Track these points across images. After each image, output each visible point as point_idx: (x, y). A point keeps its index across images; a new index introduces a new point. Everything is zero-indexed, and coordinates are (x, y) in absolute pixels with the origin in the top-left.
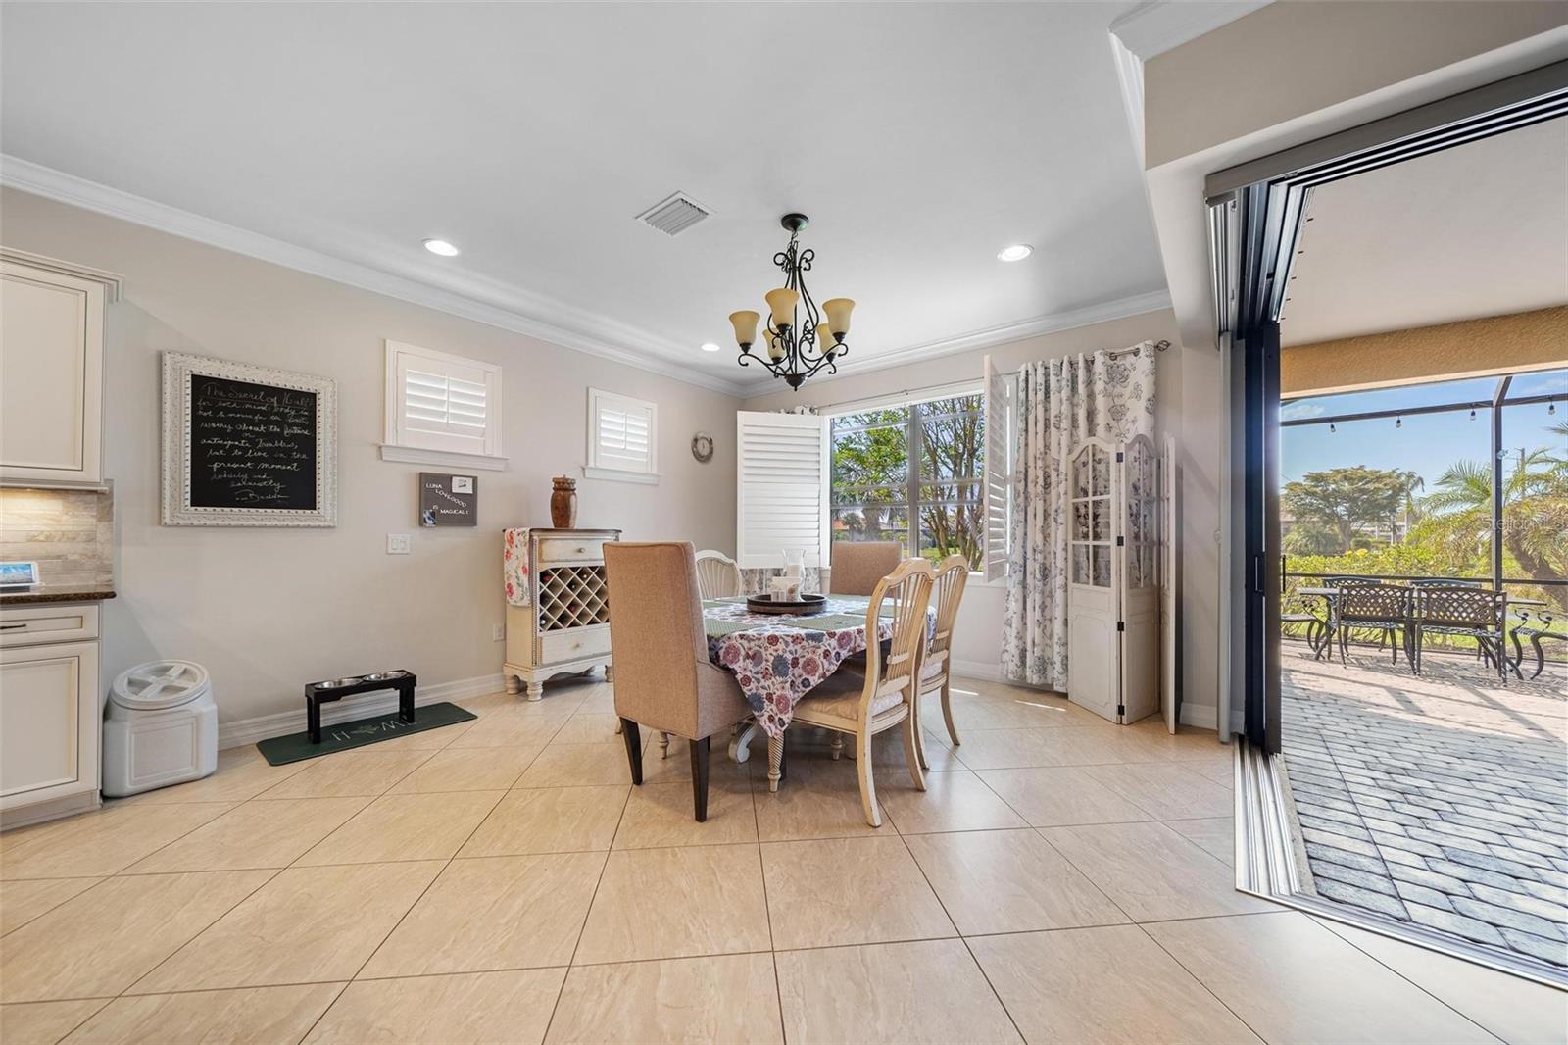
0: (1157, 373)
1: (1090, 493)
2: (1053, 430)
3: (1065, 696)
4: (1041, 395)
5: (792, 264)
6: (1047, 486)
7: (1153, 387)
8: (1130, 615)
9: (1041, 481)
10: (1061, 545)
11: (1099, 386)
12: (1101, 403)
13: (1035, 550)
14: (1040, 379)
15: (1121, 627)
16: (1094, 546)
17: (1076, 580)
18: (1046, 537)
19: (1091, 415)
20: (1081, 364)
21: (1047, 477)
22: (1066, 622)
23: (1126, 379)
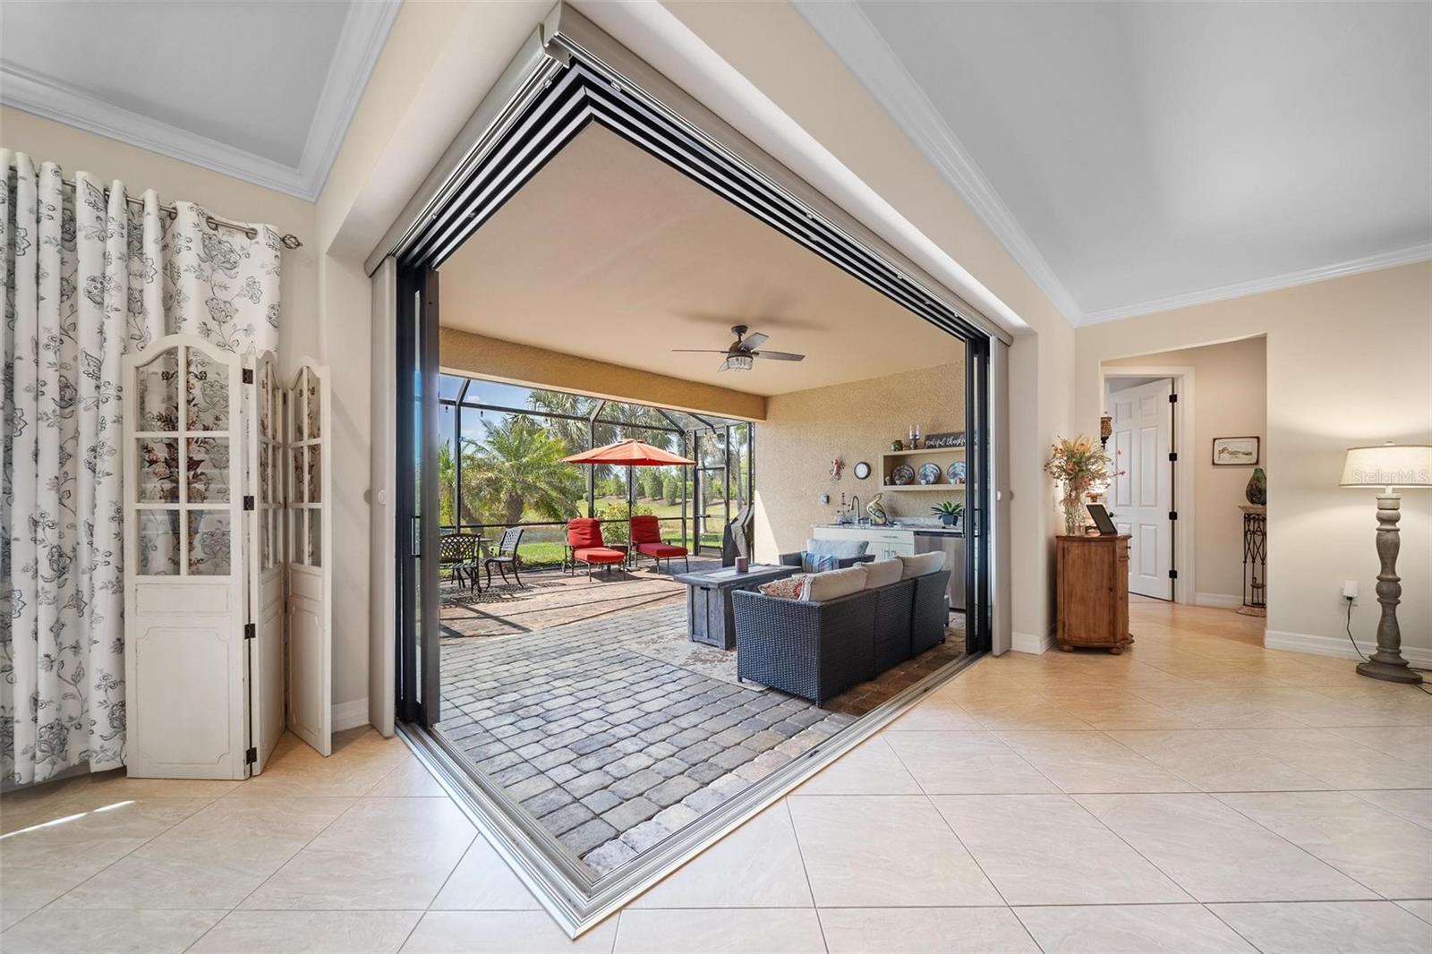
0: (284, 274)
1: (182, 424)
2: (84, 303)
3: (121, 772)
4: (51, 229)
6: (68, 400)
7: (278, 292)
9: (52, 390)
11: (187, 259)
12: (189, 284)
13: (35, 523)
14: (49, 197)
15: (249, 631)
16: (190, 512)
17: (144, 567)
18: (65, 496)
19: (170, 300)
20: (151, 207)
21: (67, 386)
22: (120, 645)
23: (234, 265)
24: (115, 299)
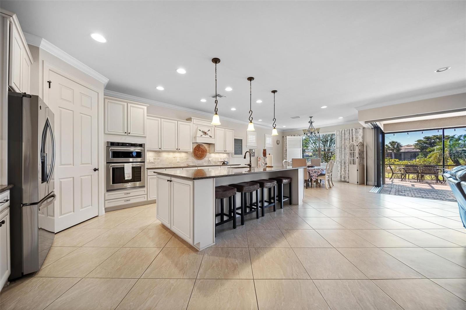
0: (363, 132)
1: (352, 151)
2: (346, 140)
3: (348, 182)
4: (344, 135)
5: (311, 123)
6: (345, 149)
7: (363, 134)
8: (359, 169)
9: (344, 148)
10: (347, 159)
11: (354, 134)
12: (354, 136)
13: (343, 159)
14: (344, 132)
15: (357, 170)
16: (353, 159)
17: (350, 164)
18: (345, 157)
19: (352, 138)
20: (351, 130)
21: (345, 148)
22: (349, 171)
23: (358, 133)
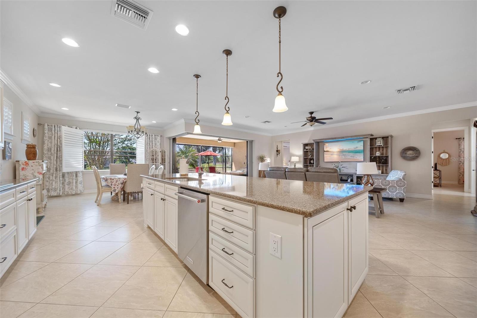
5: (137, 119)
7: (160, 142)
23: (156, 139)
24: (148, 145)
